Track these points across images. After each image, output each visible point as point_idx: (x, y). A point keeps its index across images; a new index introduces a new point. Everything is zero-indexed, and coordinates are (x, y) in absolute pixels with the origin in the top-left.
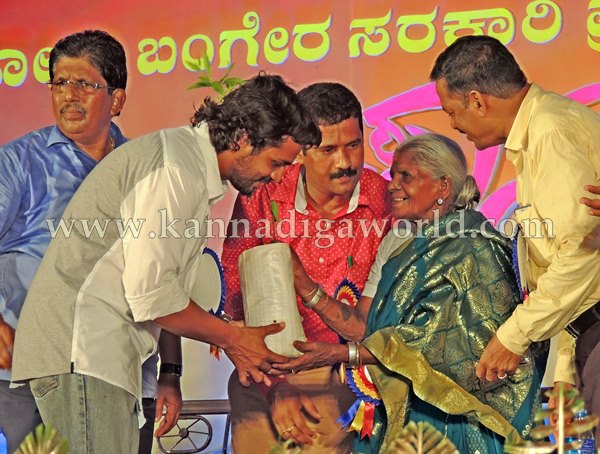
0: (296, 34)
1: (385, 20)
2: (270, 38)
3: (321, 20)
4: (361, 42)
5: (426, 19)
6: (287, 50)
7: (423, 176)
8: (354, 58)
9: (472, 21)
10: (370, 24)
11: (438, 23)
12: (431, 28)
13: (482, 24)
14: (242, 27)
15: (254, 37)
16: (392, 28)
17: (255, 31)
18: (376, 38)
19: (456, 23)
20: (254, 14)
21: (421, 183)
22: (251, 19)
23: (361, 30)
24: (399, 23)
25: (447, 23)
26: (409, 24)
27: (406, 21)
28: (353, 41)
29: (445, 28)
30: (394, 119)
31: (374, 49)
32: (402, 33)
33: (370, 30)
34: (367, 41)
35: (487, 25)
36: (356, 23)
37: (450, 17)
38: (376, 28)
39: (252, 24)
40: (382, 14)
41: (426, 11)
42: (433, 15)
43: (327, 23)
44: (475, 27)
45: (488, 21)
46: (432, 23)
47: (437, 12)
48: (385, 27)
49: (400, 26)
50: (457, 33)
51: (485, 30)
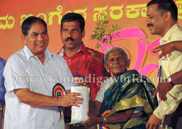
1: (106, 8)
3: (84, 8)
4: (97, 16)
5: (120, 8)
8: (95, 22)
9: (135, 9)
10: (101, 10)
12: (122, 11)
13: (139, 9)
14: (56, 11)
15: (61, 14)
16: (108, 11)
17: (61, 12)
19: (130, 9)
20: (60, 6)
22: (60, 8)
23: (98, 12)
24: (110, 9)
25: (127, 9)
27: (113, 8)
28: (95, 16)
29: (126, 11)
32: (111, 13)
33: (100, 12)
36: (96, 9)
37: (128, 7)
38: (103, 11)
40: (105, 6)
41: (120, 5)
42: (122, 6)
43: (86, 10)
44: (137, 10)
45: (141, 8)
46: (122, 9)
47: (124, 5)
48: (106, 11)
49: (111, 10)
50: (130, 13)
51: (140, 11)
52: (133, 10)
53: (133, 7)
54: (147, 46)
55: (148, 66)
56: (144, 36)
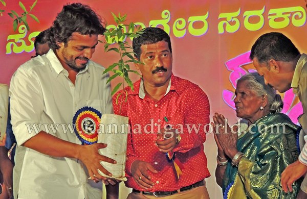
0: (190, 22)
1: (237, 13)
2: (176, 24)
3: (204, 14)
4: (225, 25)
5: (259, 13)
6: (185, 30)
7: (252, 95)
8: (221, 34)
9: (283, 14)
10: (229, 16)
11: (265, 15)
12: (262, 18)
13: (289, 15)
14: (161, 18)
15: (167, 24)
16: (241, 18)
17: (168, 20)
18: (232, 23)
19: (275, 14)
20: (167, 11)
21: (252, 98)
22: (166, 14)
23: (225, 19)
24: (244, 15)
25: (270, 15)
26: (250, 16)
27: (248, 14)
28: (221, 25)
29: (269, 17)
30: (242, 66)
31: (232, 29)
32: (246, 22)
33: (229, 19)
34: (228, 25)
35: (291, 16)
36: (222, 16)
37: (271, 11)
38: (233, 18)
39: (167, 16)
40: (236, 11)
41: (259, 8)
42: (263, 11)
43: (206, 16)
44: (285, 16)
45: (292, 13)
46: (262, 14)
47: (265, 9)
48: (237, 17)
49: (245, 17)
50: (276, 20)
51: (290, 18)
52: (279, 15)
53: (279, 12)
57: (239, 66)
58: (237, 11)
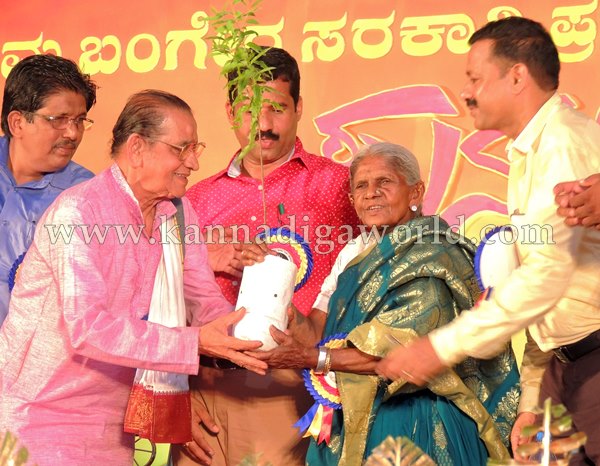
3: (275, 22)
4: (315, 46)
5: (383, 24)
8: (307, 64)
9: (431, 27)
10: (325, 28)
11: (395, 28)
12: (388, 34)
13: (442, 30)
14: (190, 27)
15: (203, 38)
16: (346, 32)
17: (205, 30)
18: (330, 43)
19: (414, 28)
20: (202, 14)
22: (200, 19)
23: (315, 33)
24: (353, 28)
25: (405, 29)
26: (365, 29)
27: (363, 25)
28: (307, 45)
29: (402, 33)
30: (346, 128)
31: (329, 54)
32: (357, 41)
33: (324, 35)
34: (322, 46)
35: (446, 32)
36: (309, 26)
37: (408, 22)
38: (331, 32)
39: (201, 24)
40: (338, 18)
41: (384, 15)
42: (391, 20)
43: (280, 26)
44: (435, 33)
45: (448, 27)
46: (389, 27)
47: (395, 16)
48: (341, 31)
49: (356, 30)
50: (416, 39)
51: (444, 37)
52: (422, 30)
53: (422, 23)
54: (461, 142)
55: (462, 202)
56: (454, 112)
57: (341, 128)
58: (340, 18)
